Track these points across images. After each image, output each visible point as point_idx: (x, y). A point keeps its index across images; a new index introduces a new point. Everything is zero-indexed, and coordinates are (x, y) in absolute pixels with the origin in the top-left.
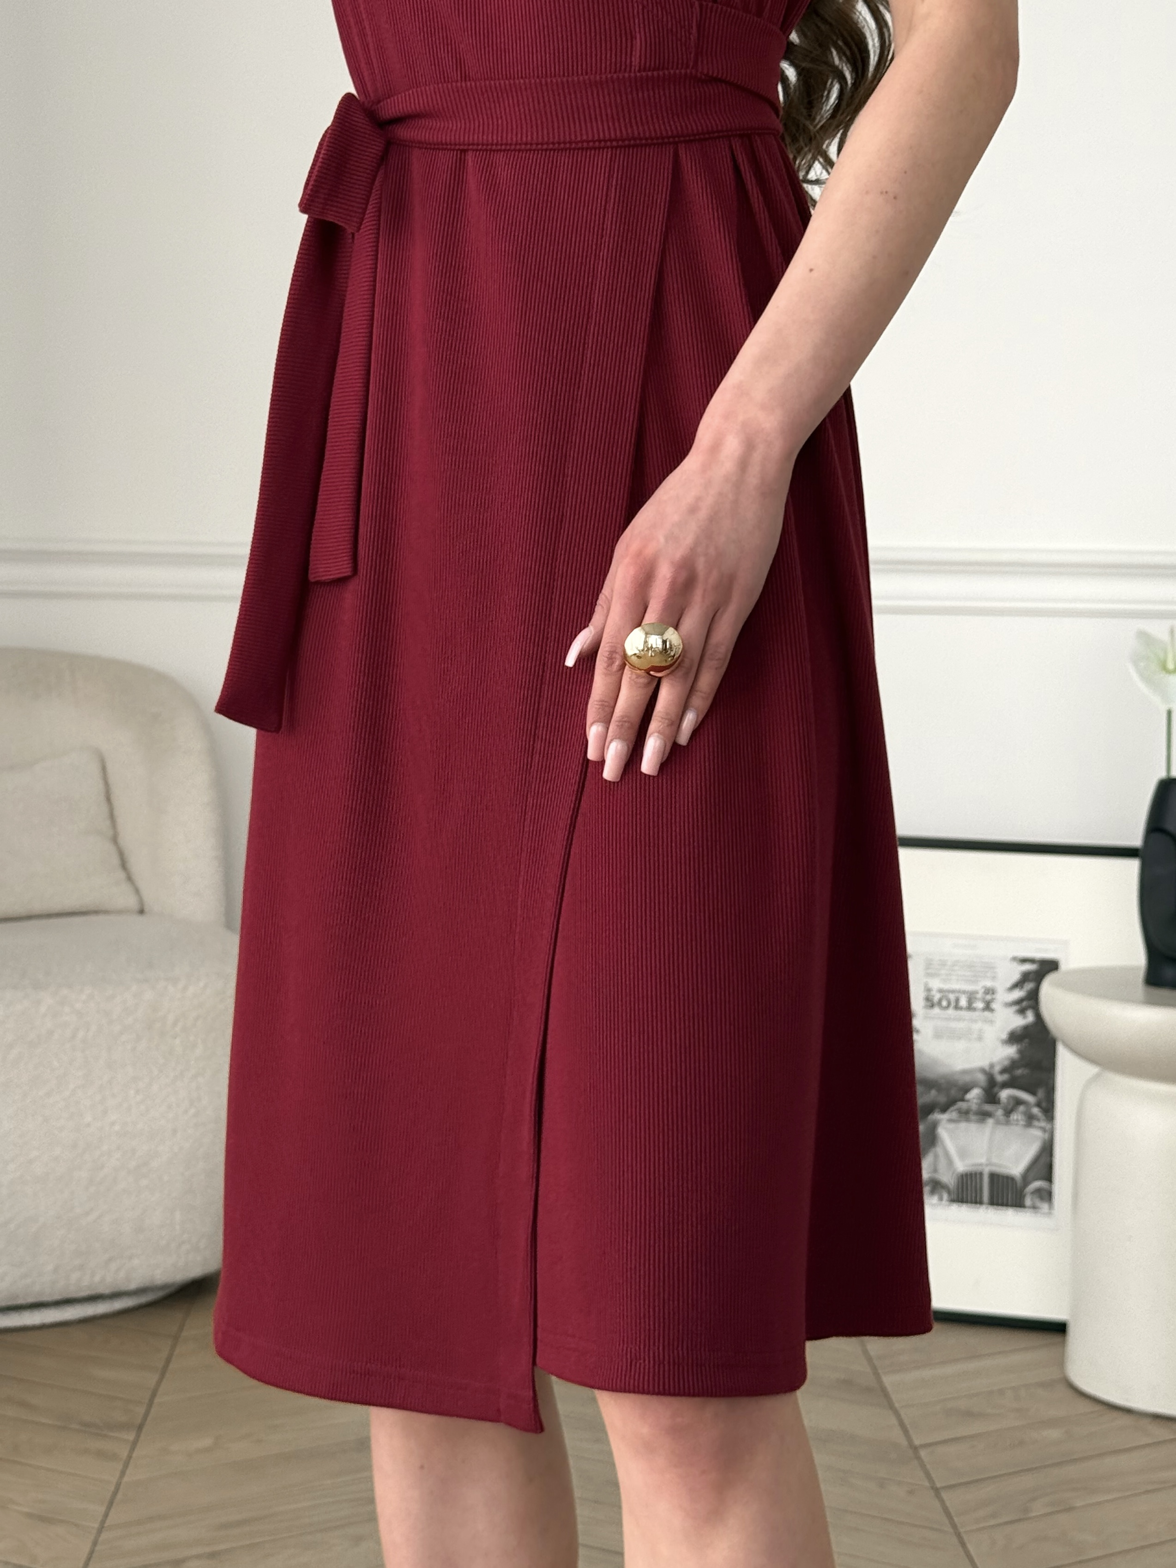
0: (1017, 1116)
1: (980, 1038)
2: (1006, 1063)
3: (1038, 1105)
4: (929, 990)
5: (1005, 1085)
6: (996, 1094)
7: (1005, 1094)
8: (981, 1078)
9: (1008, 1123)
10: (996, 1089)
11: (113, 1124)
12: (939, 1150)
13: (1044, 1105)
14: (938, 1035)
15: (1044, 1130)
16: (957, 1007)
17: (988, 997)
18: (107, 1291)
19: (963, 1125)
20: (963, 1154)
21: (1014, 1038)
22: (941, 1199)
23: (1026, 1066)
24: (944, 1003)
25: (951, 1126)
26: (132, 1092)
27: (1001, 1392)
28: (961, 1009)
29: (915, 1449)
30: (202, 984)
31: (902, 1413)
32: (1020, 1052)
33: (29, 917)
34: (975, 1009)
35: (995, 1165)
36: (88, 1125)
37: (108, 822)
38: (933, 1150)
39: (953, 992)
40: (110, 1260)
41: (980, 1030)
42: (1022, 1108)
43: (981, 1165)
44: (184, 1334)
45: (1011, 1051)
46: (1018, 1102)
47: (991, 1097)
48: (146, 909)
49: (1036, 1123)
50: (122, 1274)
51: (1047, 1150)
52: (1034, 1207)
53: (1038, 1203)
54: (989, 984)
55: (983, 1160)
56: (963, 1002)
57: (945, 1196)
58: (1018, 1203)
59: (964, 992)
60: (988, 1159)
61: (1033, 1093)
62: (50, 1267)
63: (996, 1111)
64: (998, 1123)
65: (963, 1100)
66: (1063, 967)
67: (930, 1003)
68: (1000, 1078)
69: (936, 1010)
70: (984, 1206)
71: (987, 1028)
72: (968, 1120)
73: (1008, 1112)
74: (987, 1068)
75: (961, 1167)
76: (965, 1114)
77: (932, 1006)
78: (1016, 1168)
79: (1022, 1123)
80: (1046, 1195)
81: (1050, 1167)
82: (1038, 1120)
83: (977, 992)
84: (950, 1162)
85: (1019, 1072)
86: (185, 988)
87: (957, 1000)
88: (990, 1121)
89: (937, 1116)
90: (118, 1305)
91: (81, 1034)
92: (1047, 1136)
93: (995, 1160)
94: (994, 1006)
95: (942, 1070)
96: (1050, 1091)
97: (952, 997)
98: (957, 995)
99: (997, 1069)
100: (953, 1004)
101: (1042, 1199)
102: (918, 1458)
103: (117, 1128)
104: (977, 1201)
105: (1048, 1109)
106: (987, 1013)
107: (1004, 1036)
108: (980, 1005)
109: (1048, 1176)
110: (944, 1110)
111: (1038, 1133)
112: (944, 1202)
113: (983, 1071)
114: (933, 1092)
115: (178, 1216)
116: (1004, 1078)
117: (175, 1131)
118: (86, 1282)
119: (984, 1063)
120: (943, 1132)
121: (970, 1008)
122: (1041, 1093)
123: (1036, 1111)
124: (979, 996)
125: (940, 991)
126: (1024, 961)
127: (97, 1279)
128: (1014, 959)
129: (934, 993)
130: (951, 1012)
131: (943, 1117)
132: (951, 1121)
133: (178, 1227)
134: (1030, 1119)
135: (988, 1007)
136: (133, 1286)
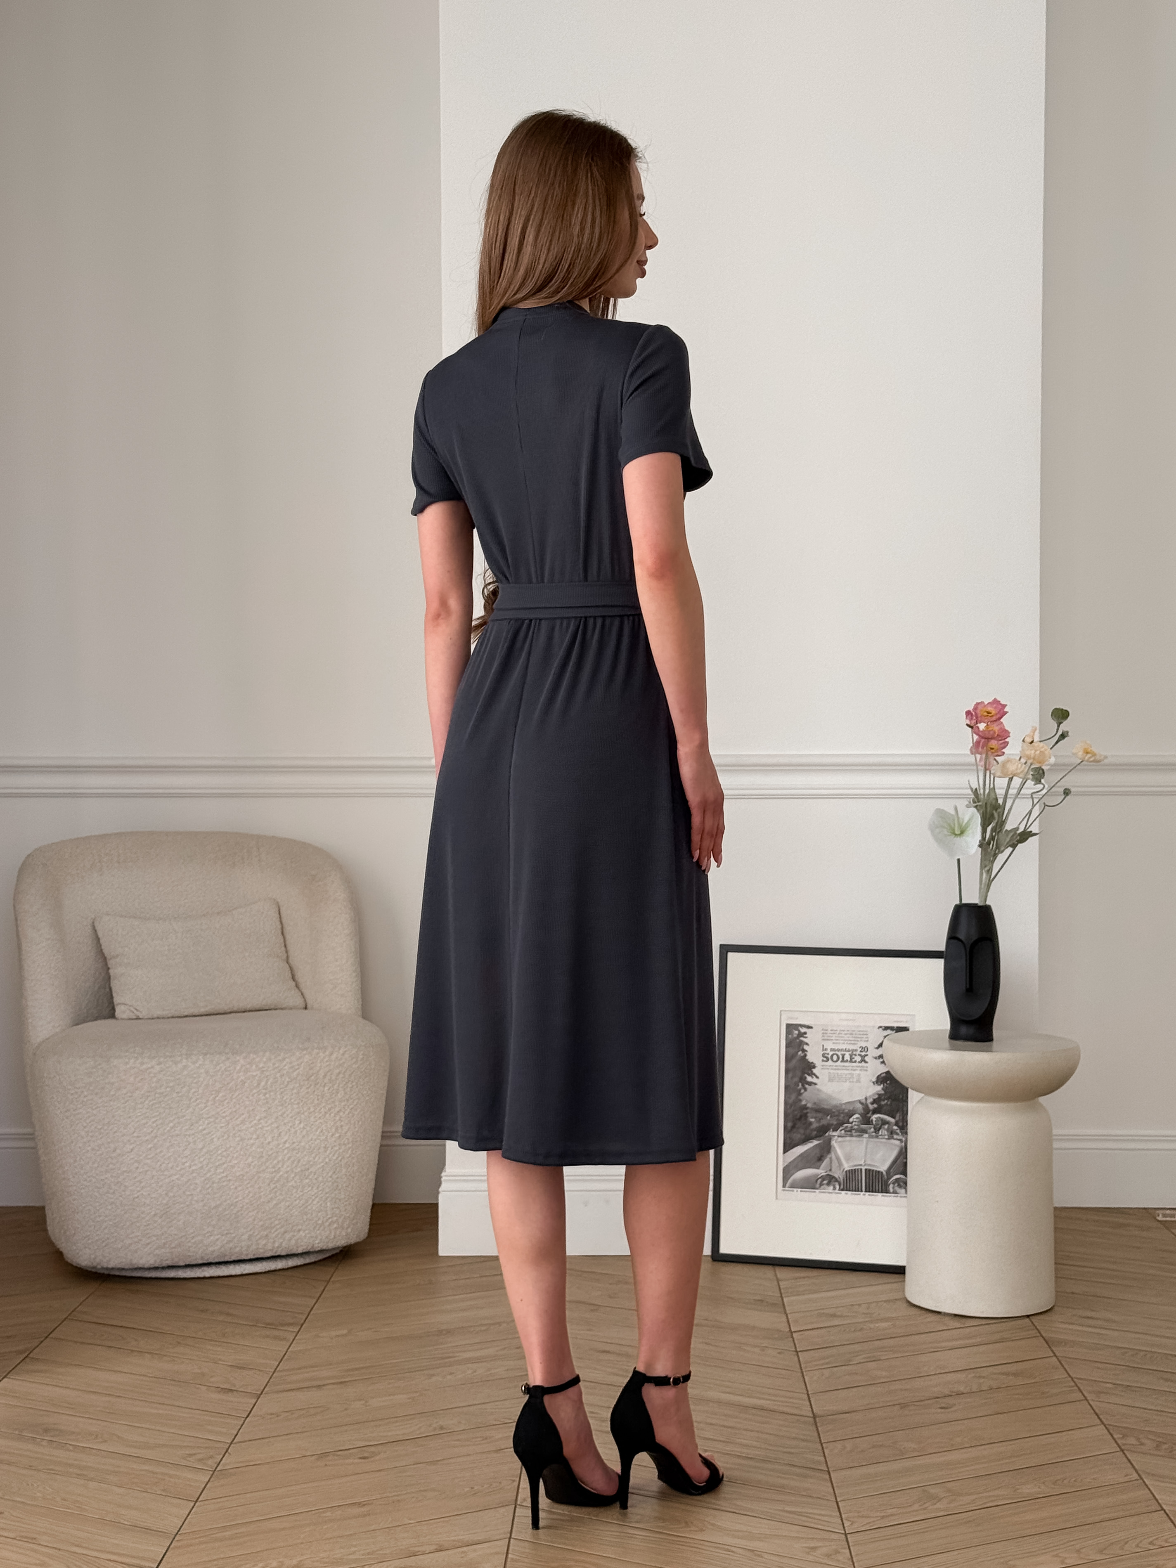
0: (883, 1132)
1: (858, 1081)
2: (877, 1097)
3: (896, 1124)
4: (824, 1049)
5: (875, 1111)
6: (870, 1117)
7: (874, 1117)
8: (859, 1107)
9: (877, 1137)
10: (869, 1115)
11: (285, 1142)
12: (833, 1155)
13: (901, 1124)
14: (831, 1080)
15: (901, 1140)
16: (843, 1061)
17: (863, 1054)
18: (283, 1254)
19: (848, 1138)
20: (848, 1159)
21: (882, 1079)
22: (834, 1188)
23: (888, 1099)
24: (835, 1058)
25: (840, 1139)
26: (297, 1122)
27: (860, 1305)
28: (847, 1061)
29: (792, 1333)
30: (341, 1051)
31: (789, 1316)
32: (883, 1089)
33: (230, 1013)
34: (855, 1062)
35: (869, 1165)
36: (269, 1143)
37: (283, 948)
38: (829, 1156)
39: (838, 1050)
40: (285, 1232)
41: (859, 1075)
42: (886, 1127)
43: (861, 1165)
44: (332, 1279)
45: (879, 1088)
46: (885, 1122)
47: (866, 1120)
48: (309, 1006)
49: (895, 1137)
50: (293, 1242)
51: (903, 1153)
52: (895, 1192)
53: (897, 1188)
54: (864, 1045)
55: (862, 1162)
56: (847, 1057)
57: (838, 1187)
58: (885, 1191)
59: (849, 1051)
60: (865, 1161)
61: (894, 1117)
62: (245, 1237)
63: (870, 1128)
64: (871, 1137)
65: (849, 1123)
66: (911, 1030)
67: (826, 1059)
68: (871, 1107)
69: (830, 1062)
70: (862, 1193)
71: (863, 1073)
72: (851, 1136)
73: (877, 1130)
74: (864, 1101)
75: (847, 1166)
76: (849, 1132)
77: (828, 1060)
78: (883, 1167)
79: (886, 1137)
80: (903, 1184)
81: (906, 1164)
82: (897, 1134)
83: (856, 1050)
84: (840, 1164)
85: (883, 1103)
86: (331, 1054)
87: (843, 1056)
88: (866, 1136)
89: (831, 1133)
90: (291, 1263)
91: (263, 1083)
92: (903, 1144)
93: (868, 1162)
94: (866, 1058)
95: (834, 1103)
96: (905, 1114)
97: (839, 1053)
98: (843, 1053)
99: (870, 1100)
100: (841, 1059)
101: (899, 1186)
102: (792, 1337)
103: (287, 1145)
104: (858, 1190)
105: (903, 1126)
106: (863, 1064)
107: (874, 1080)
108: (858, 1059)
109: (905, 1173)
110: (835, 1130)
111: (898, 1142)
112: (837, 1191)
113: (860, 1102)
114: (829, 1117)
115: (329, 1204)
116: (875, 1106)
117: (326, 1148)
118: (269, 1246)
119: (862, 1097)
120: (833, 1143)
121: (851, 1061)
122: (898, 1116)
123: (895, 1128)
124: (858, 1053)
125: (832, 1050)
126: (886, 1028)
127: (276, 1245)
128: (880, 1027)
129: (828, 1051)
130: (839, 1063)
131: (834, 1133)
132: (839, 1136)
133: (329, 1212)
134: (892, 1133)
135: (863, 1060)
136: (300, 1251)
